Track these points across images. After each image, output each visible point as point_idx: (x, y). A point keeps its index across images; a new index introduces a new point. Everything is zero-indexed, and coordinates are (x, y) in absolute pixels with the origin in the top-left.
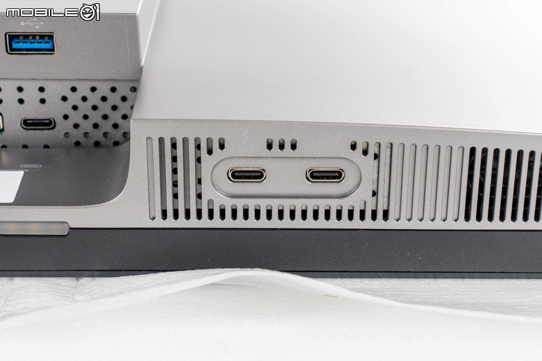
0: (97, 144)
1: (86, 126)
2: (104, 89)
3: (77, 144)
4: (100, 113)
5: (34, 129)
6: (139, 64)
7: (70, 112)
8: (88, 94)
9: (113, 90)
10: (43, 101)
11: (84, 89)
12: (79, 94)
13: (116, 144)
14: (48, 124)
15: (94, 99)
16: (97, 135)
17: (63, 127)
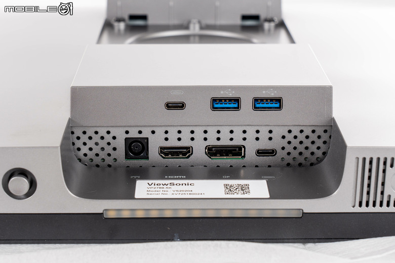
0: (300, 165)
1: (295, 154)
2: (308, 131)
3: (288, 164)
4: (304, 145)
5: (263, 156)
6: (331, 115)
7: (286, 145)
8: (298, 134)
9: (313, 131)
10: (270, 139)
11: (295, 131)
12: (293, 134)
13: (312, 164)
14: (272, 152)
15: (301, 137)
16: (301, 159)
17: (281, 154)
